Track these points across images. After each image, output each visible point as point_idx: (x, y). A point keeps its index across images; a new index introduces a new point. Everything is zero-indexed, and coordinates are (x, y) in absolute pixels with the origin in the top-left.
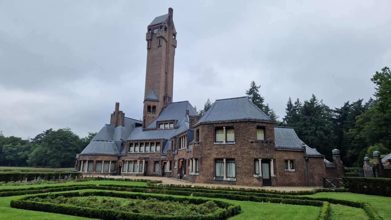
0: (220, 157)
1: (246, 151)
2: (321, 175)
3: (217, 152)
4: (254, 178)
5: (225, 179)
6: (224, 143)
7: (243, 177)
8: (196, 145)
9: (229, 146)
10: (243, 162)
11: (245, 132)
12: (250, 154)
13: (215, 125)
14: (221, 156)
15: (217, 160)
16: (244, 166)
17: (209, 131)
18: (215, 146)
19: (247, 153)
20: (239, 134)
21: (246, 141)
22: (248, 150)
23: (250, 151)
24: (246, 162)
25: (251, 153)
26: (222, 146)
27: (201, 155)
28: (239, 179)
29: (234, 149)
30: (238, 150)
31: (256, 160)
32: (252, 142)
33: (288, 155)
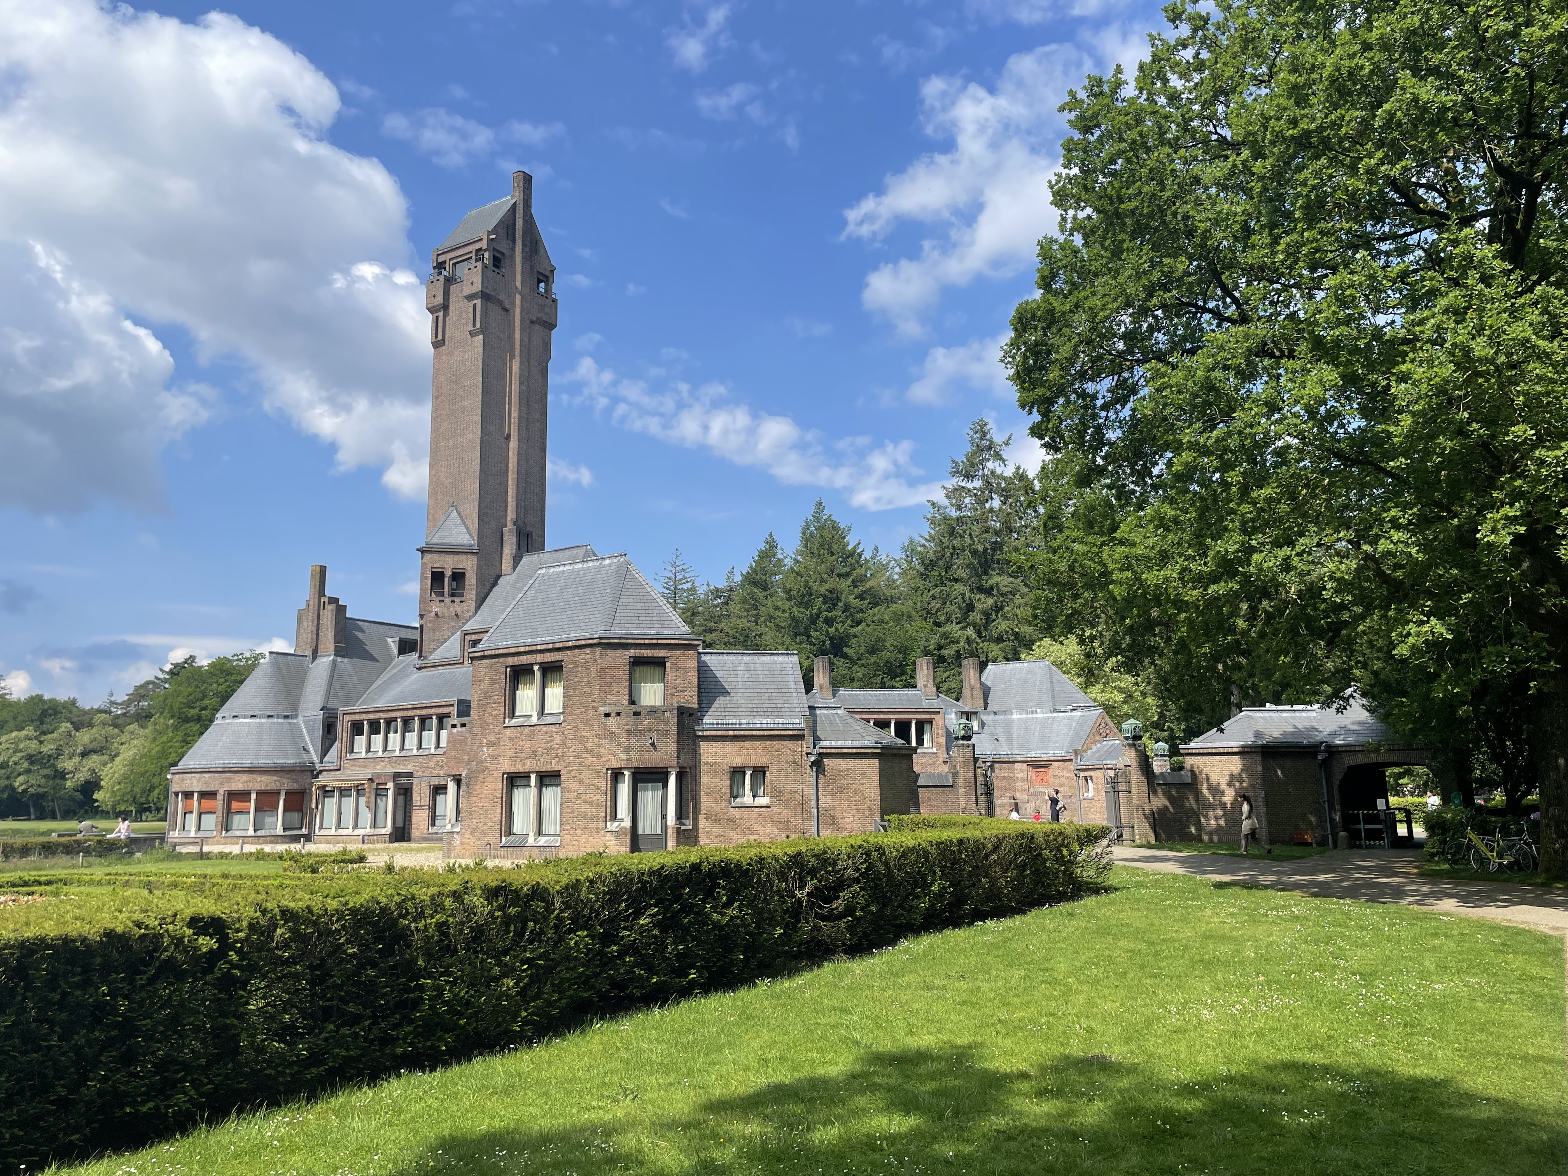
0: (520, 768)
1: (589, 745)
2: (867, 813)
3: (511, 753)
4: (609, 834)
5: (531, 840)
6: (534, 720)
7: (579, 832)
8: (455, 730)
9: (545, 729)
10: (580, 782)
11: (589, 682)
12: (600, 755)
13: (510, 661)
14: (524, 765)
15: (514, 780)
16: (584, 797)
17: (493, 682)
18: (508, 732)
19: (593, 750)
20: (575, 689)
21: (592, 712)
22: (596, 740)
23: (599, 746)
24: (587, 781)
25: (602, 750)
26: (527, 730)
27: (469, 762)
28: (567, 838)
29: (558, 739)
30: (569, 744)
31: (617, 775)
32: (607, 715)
33: (745, 751)
